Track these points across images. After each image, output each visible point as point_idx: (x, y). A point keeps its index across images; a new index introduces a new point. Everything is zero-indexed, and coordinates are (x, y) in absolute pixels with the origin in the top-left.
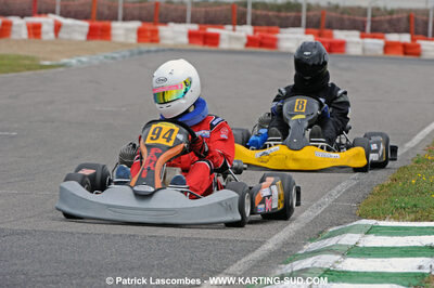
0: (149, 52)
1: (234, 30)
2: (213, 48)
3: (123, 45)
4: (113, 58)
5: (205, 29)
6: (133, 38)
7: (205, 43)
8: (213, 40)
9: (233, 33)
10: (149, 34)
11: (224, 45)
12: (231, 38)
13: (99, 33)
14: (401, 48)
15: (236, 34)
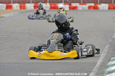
0: (24, 12)
1: (46, 4)
3: (17, 10)
4: (16, 14)
6: (19, 8)
10: (23, 7)
12: (46, 7)
13: (9, 7)
14: (93, 8)
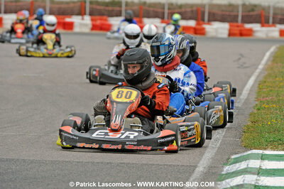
1: (83, 19)
2: (69, 31)
5: (64, 19)
7: (64, 28)
8: (69, 26)
9: (82, 22)
11: (76, 29)
12: (81, 25)
15: (84, 22)
